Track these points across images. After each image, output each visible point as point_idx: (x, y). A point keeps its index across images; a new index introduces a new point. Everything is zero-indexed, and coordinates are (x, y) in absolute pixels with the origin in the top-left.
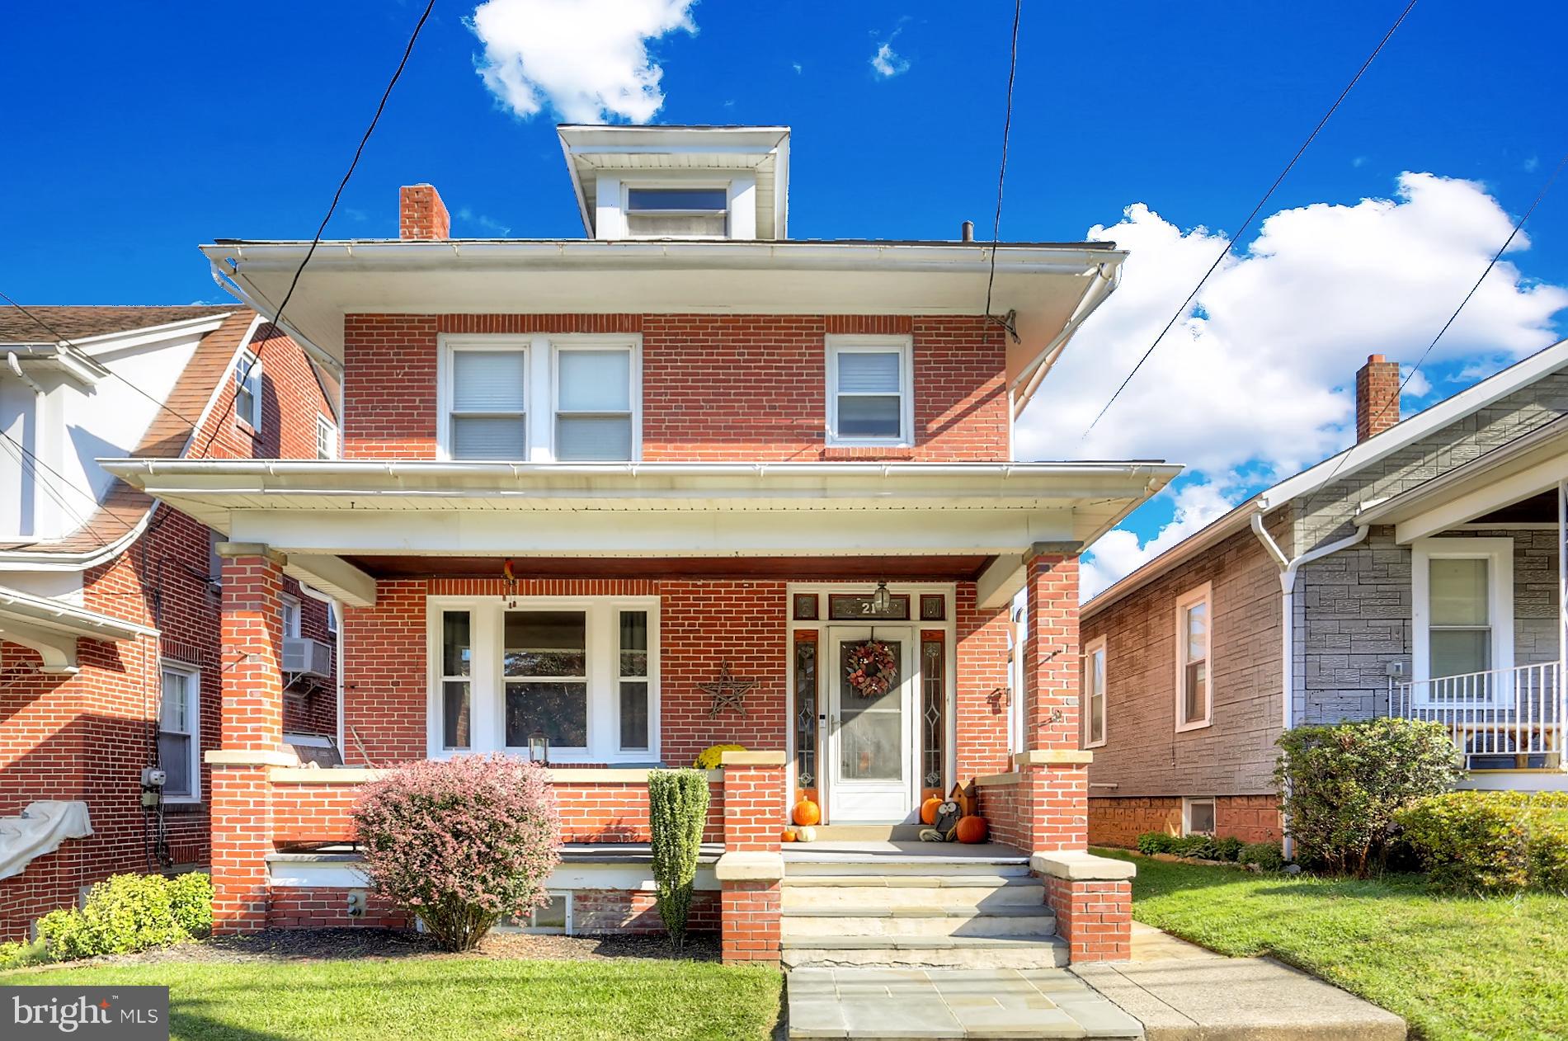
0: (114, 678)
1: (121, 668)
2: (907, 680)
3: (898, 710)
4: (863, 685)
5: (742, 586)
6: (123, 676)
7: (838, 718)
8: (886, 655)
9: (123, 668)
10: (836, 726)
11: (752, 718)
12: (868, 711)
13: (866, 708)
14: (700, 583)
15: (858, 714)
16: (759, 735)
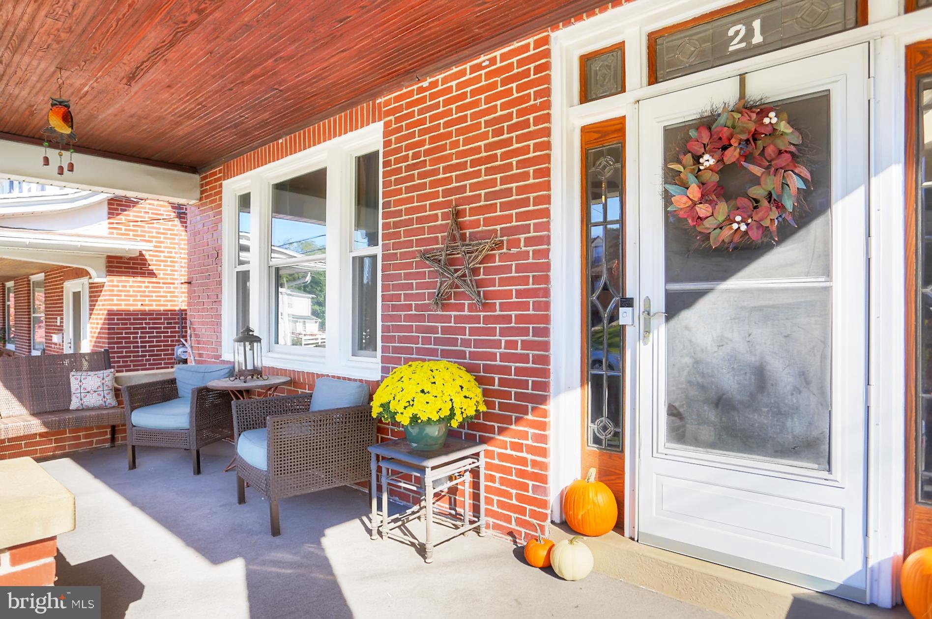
0: (144, 282)
1: (152, 274)
2: (846, 193)
3: (819, 282)
4: (710, 223)
5: (479, 67)
6: (154, 280)
7: (659, 304)
8: (773, 131)
9: (154, 274)
10: (654, 322)
11: (492, 308)
12: (735, 283)
13: (724, 278)
14: (425, 84)
15: (701, 294)
16: (503, 339)
